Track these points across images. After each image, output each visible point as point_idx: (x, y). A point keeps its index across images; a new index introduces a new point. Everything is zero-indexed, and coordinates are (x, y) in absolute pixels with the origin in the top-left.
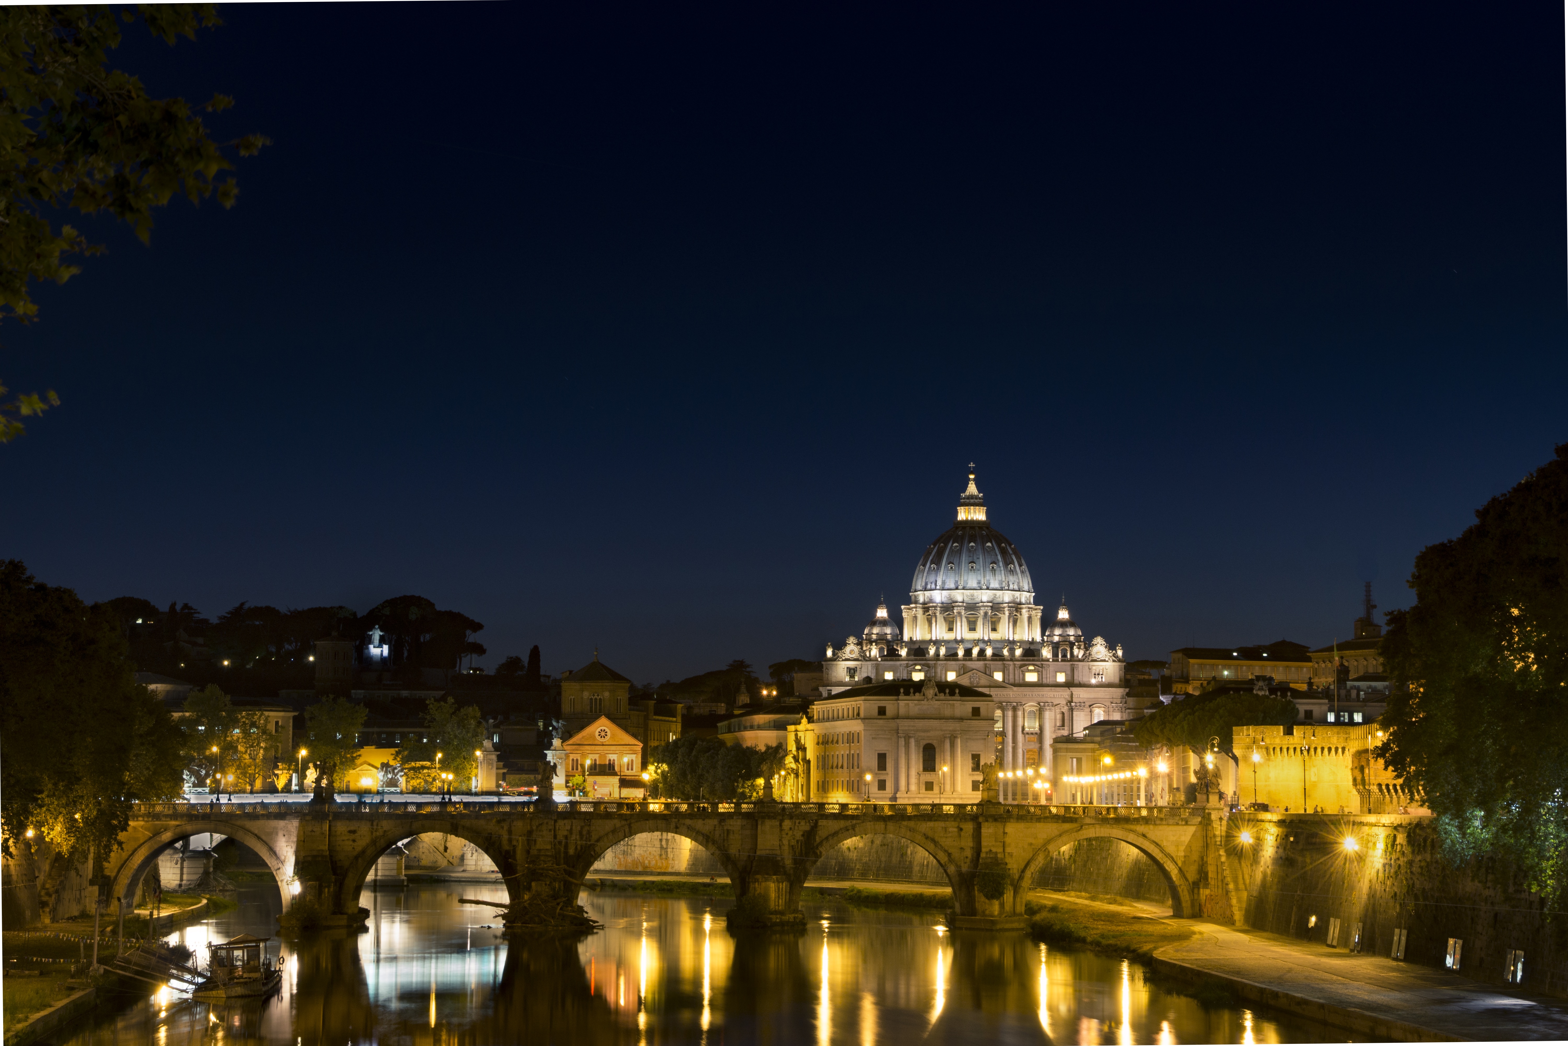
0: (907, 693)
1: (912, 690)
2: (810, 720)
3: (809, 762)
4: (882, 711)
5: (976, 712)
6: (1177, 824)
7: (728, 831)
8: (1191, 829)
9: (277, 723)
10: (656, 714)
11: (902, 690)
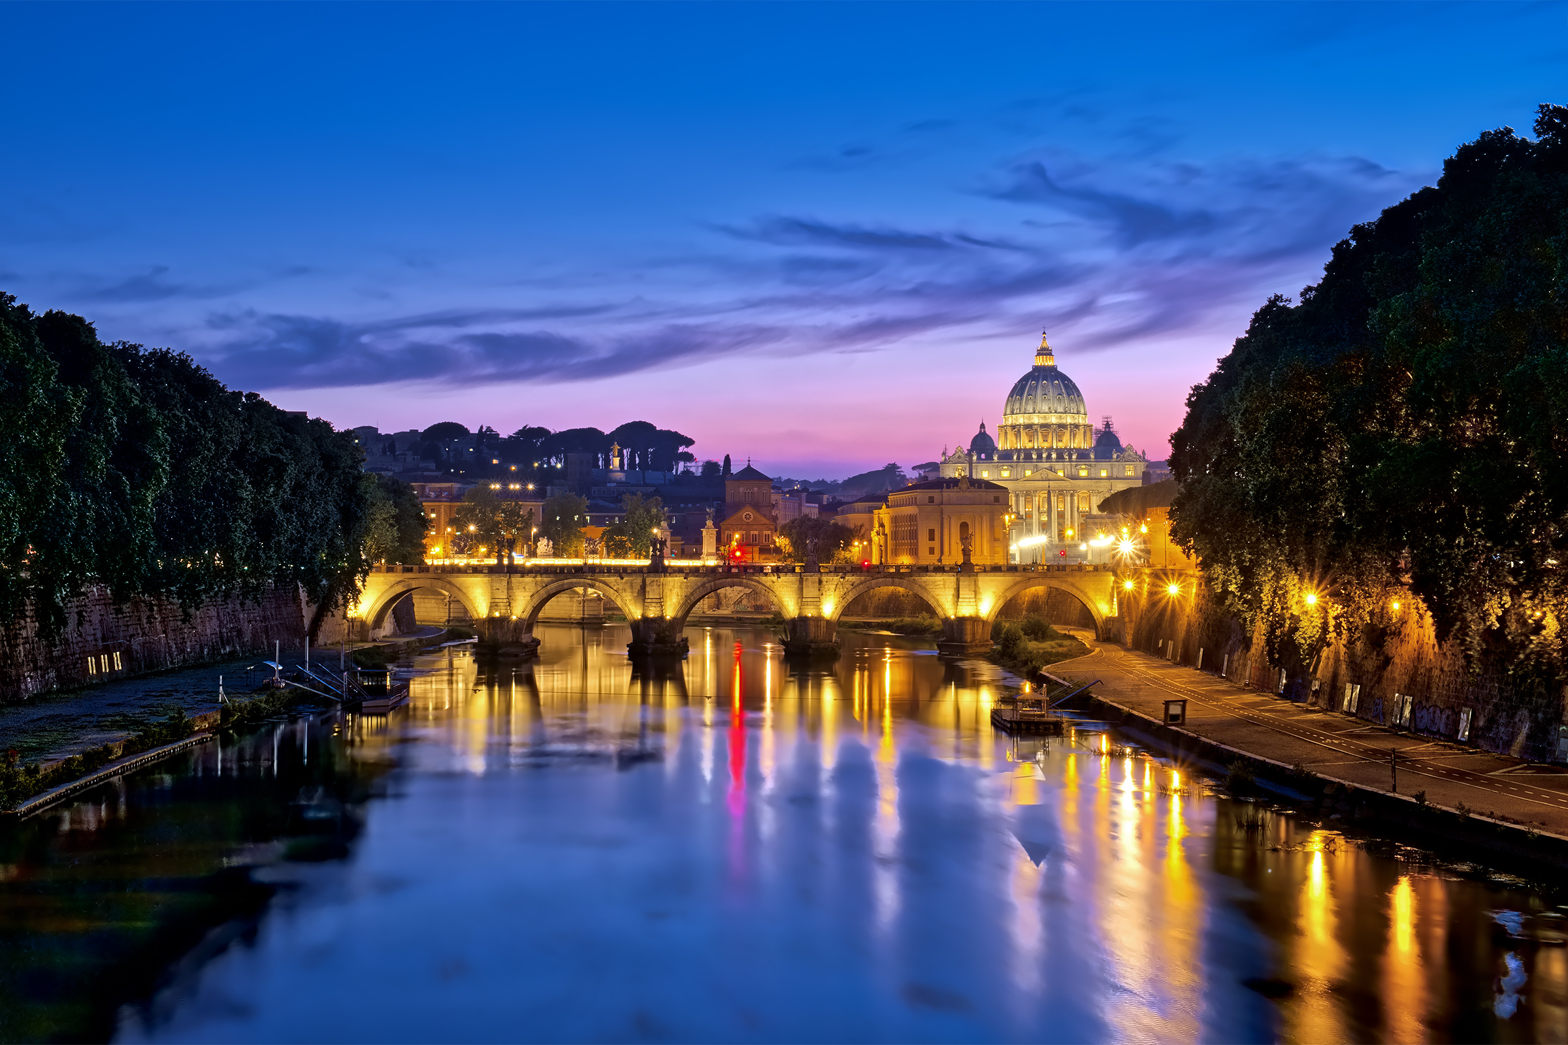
0: (948, 487)
1: (952, 485)
2: (888, 507)
3: (886, 535)
4: (931, 500)
5: (997, 500)
9: (531, 509)
10: (807, 503)
11: (945, 485)
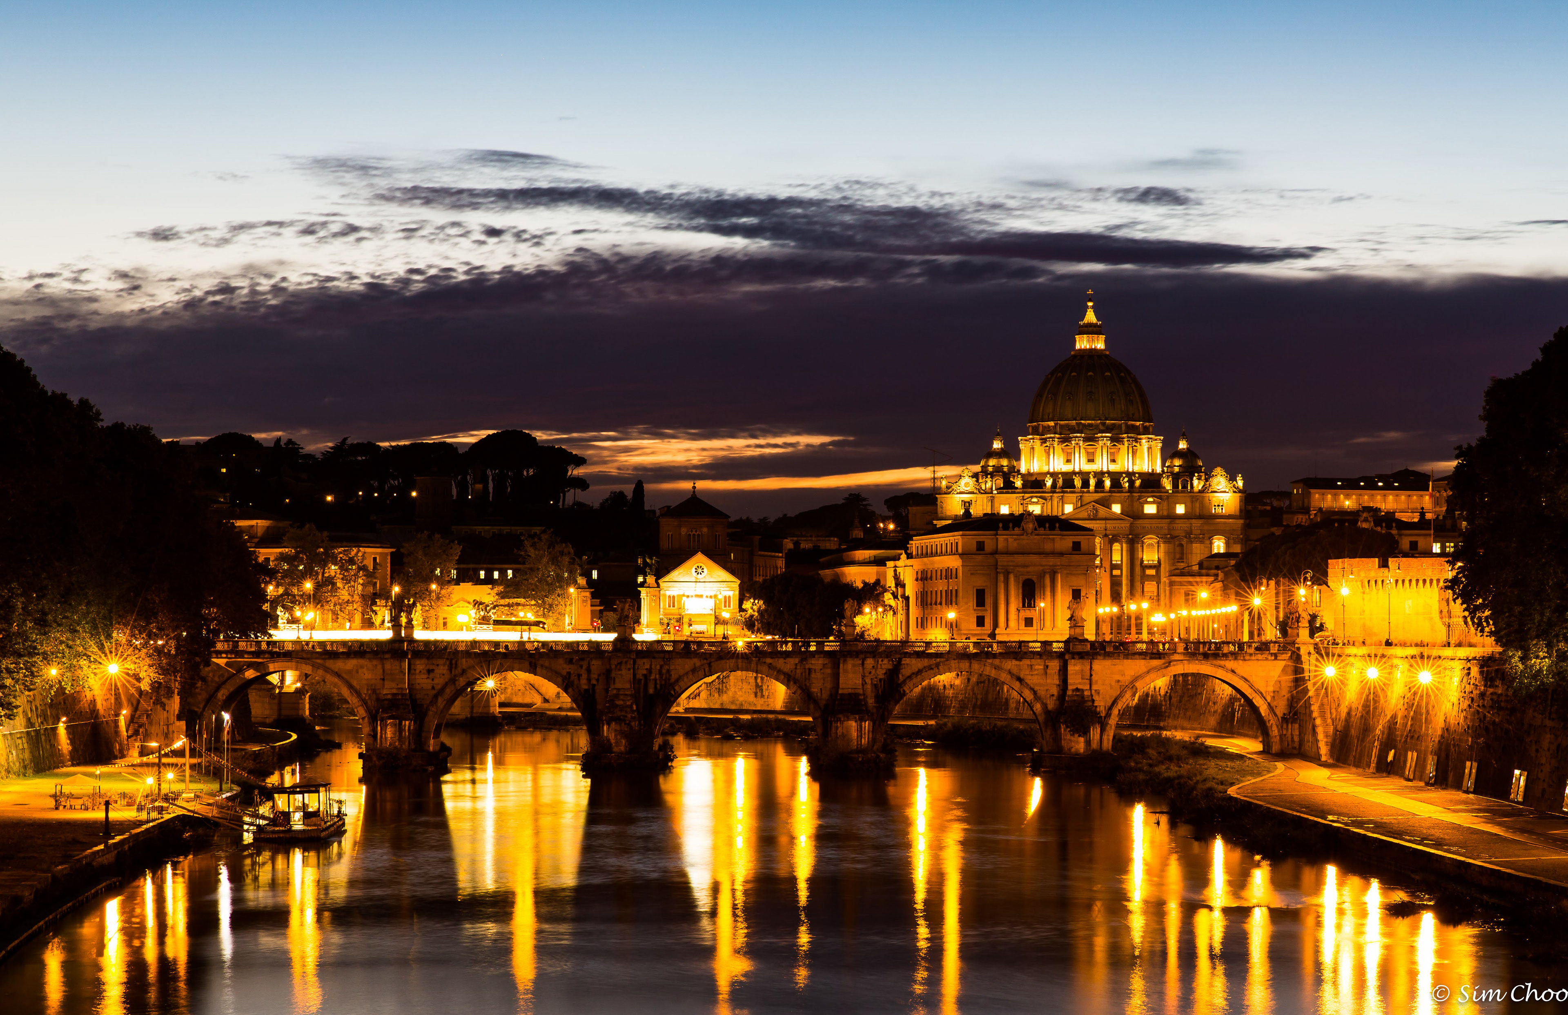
0: (1006, 528)
1: (1011, 525)
2: (909, 556)
3: (908, 598)
4: (980, 546)
5: (1077, 546)
6: (1267, 659)
7: (810, 670)
8: (1280, 665)
9: (375, 559)
10: (761, 550)
11: (1001, 525)
